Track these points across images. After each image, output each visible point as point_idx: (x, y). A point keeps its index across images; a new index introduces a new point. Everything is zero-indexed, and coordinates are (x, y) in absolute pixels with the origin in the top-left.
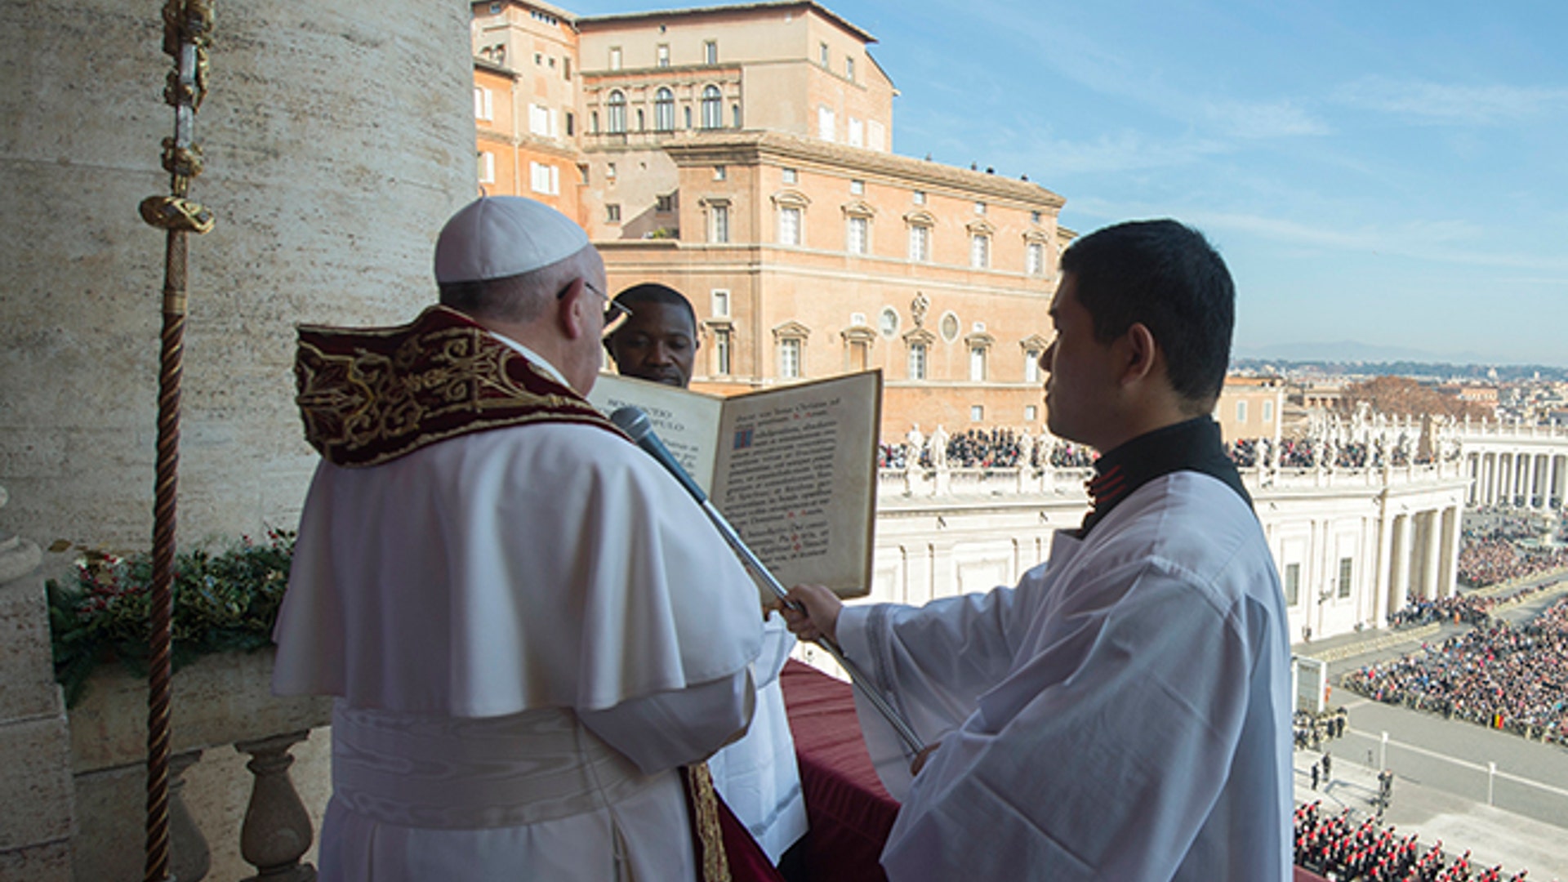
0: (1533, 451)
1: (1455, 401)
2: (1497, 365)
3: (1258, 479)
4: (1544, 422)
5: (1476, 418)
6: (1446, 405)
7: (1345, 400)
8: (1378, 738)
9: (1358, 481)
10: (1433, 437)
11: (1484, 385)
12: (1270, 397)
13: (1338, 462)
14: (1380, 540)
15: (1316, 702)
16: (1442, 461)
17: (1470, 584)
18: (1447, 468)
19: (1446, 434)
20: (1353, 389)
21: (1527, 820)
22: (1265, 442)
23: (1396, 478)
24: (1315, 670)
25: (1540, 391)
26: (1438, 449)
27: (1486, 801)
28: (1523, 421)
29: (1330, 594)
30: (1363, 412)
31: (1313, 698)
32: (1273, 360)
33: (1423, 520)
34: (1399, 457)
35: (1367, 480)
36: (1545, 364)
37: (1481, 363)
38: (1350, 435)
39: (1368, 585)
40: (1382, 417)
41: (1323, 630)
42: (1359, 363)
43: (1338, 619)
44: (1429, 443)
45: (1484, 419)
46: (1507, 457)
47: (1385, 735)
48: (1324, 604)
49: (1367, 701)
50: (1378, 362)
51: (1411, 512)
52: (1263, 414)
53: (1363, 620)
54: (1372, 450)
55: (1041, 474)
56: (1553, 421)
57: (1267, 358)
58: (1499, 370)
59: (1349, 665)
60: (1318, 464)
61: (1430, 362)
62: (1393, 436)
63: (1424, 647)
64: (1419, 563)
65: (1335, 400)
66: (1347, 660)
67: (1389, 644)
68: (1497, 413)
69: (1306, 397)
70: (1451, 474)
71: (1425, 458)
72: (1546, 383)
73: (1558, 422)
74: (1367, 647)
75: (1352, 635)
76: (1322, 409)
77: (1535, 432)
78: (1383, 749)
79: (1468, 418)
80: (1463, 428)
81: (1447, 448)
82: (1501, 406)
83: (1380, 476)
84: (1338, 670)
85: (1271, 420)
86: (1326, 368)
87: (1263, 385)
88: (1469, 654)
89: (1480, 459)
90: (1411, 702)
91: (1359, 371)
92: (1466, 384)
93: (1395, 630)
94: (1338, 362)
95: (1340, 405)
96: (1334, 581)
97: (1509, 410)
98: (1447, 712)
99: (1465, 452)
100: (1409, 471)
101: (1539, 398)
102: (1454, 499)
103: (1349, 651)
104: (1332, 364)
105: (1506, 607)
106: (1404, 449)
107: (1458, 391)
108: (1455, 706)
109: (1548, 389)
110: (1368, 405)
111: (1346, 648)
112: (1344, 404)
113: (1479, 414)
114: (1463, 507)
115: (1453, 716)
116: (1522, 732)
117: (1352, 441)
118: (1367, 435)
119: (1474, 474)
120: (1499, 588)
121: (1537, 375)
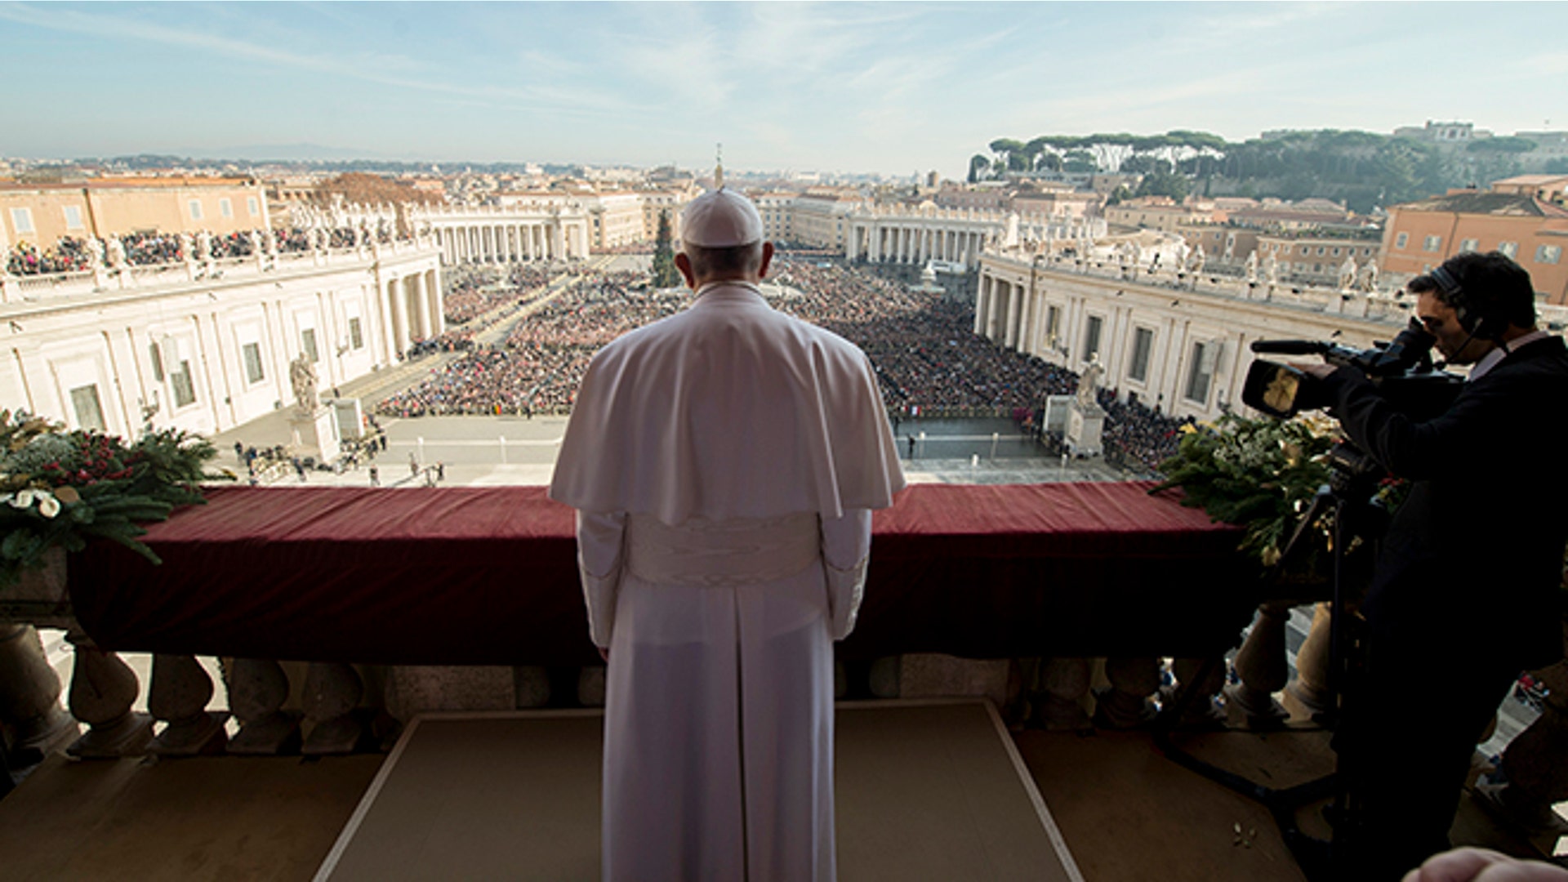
0: (480, 224)
1: (413, 191)
2: (439, 161)
3: (258, 265)
4: (483, 204)
5: (434, 203)
6: (407, 193)
7: (318, 194)
8: (414, 443)
9: (352, 258)
10: (407, 220)
11: (432, 178)
12: (252, 194)
13: (331, 245)
14: (379, 300)
15: (357, 430)
16: (418, 236)
17: (454, 322)
18: (423, 242)
19: (416, 217)
20: (325, 184)
21: (531, 467)
22: (259, 232)
23: (383, 253)
24: (352, 406)
25: (474, 181)
26: (413, 228)
27: (501, 462)
28: (468, 203)
29: (347, 348)
30: (339, 203)
31: (353, 427)
32: (235, 159)
33: (412, 282)
34: (383, 237)
35: (359, 256)
36: (473, 161)
37: (425, 161)
38: (335, 222)
39: (377, 336)
40: (356, 205)
41: (346, 376)
42: (321, 162)
43: (358, 365)
44: (405, 226)
45: (440, 204)
46: (462, 230)
47: (421, 440)
48: (342, 356)
49: (397, 420)
50: (338, 161)
51: (401, 277)
52: (249, 209)
53: (378, 362)
54: (359, 234)
55: (118, 273)
56: (490, 202)
57: (227, 158)
58: (440, 167)
59: (376, 398)
60: (314, 248)
61: (384, 161)
62: (372, 219)
63: (433, 371)
64: (414, 314)
65: (309, 195)
66: (372, 394)
67: (404, 376)
68: (448, 198)
69: (281, 193)
70: (427, 246)
71: (404, 235)
72: (477, 175)
73: (494, 202)
74: (387, 381)
75: (370, 375)
76: (299, 202)
77: (479, 211)
78: (421, 449)
79: (427, 203)
80: (424, 211)
81: (420, 226)
82: (448, 193)
83: (370, 252)
84: (368, 402)
85: (257, 214)
86: (292, 167)
87: (243, 184)
88: (466, 371)
89: (443, 233)
90: (432, 413)
91: (322, 168)
92: (418, 177)
93: (406, 364)
94: (300, 162)
95: (314, 197)
96: (347, 337)
97: (455, 196)
98: (461, 412)
99: (433, 229)
100: (392, 246)
101: (475, 186)
102: (431, 264)
103: (374, 387)
104: (294, 163)
105: (484, 334)
106: (385, 230)
107: (413, 183)
108: (464, 407)
109: (479, 179)
110: (341, 197)
111: (370, 385)
112: (319, 196)
113: (435, 200)
114: (438, 269)
115: (465, 414)
116: (514, 412)
117: (338, 227)
118: (349, 221)
119: (440, 243)
120: (476, 322)
121: (469, 170)
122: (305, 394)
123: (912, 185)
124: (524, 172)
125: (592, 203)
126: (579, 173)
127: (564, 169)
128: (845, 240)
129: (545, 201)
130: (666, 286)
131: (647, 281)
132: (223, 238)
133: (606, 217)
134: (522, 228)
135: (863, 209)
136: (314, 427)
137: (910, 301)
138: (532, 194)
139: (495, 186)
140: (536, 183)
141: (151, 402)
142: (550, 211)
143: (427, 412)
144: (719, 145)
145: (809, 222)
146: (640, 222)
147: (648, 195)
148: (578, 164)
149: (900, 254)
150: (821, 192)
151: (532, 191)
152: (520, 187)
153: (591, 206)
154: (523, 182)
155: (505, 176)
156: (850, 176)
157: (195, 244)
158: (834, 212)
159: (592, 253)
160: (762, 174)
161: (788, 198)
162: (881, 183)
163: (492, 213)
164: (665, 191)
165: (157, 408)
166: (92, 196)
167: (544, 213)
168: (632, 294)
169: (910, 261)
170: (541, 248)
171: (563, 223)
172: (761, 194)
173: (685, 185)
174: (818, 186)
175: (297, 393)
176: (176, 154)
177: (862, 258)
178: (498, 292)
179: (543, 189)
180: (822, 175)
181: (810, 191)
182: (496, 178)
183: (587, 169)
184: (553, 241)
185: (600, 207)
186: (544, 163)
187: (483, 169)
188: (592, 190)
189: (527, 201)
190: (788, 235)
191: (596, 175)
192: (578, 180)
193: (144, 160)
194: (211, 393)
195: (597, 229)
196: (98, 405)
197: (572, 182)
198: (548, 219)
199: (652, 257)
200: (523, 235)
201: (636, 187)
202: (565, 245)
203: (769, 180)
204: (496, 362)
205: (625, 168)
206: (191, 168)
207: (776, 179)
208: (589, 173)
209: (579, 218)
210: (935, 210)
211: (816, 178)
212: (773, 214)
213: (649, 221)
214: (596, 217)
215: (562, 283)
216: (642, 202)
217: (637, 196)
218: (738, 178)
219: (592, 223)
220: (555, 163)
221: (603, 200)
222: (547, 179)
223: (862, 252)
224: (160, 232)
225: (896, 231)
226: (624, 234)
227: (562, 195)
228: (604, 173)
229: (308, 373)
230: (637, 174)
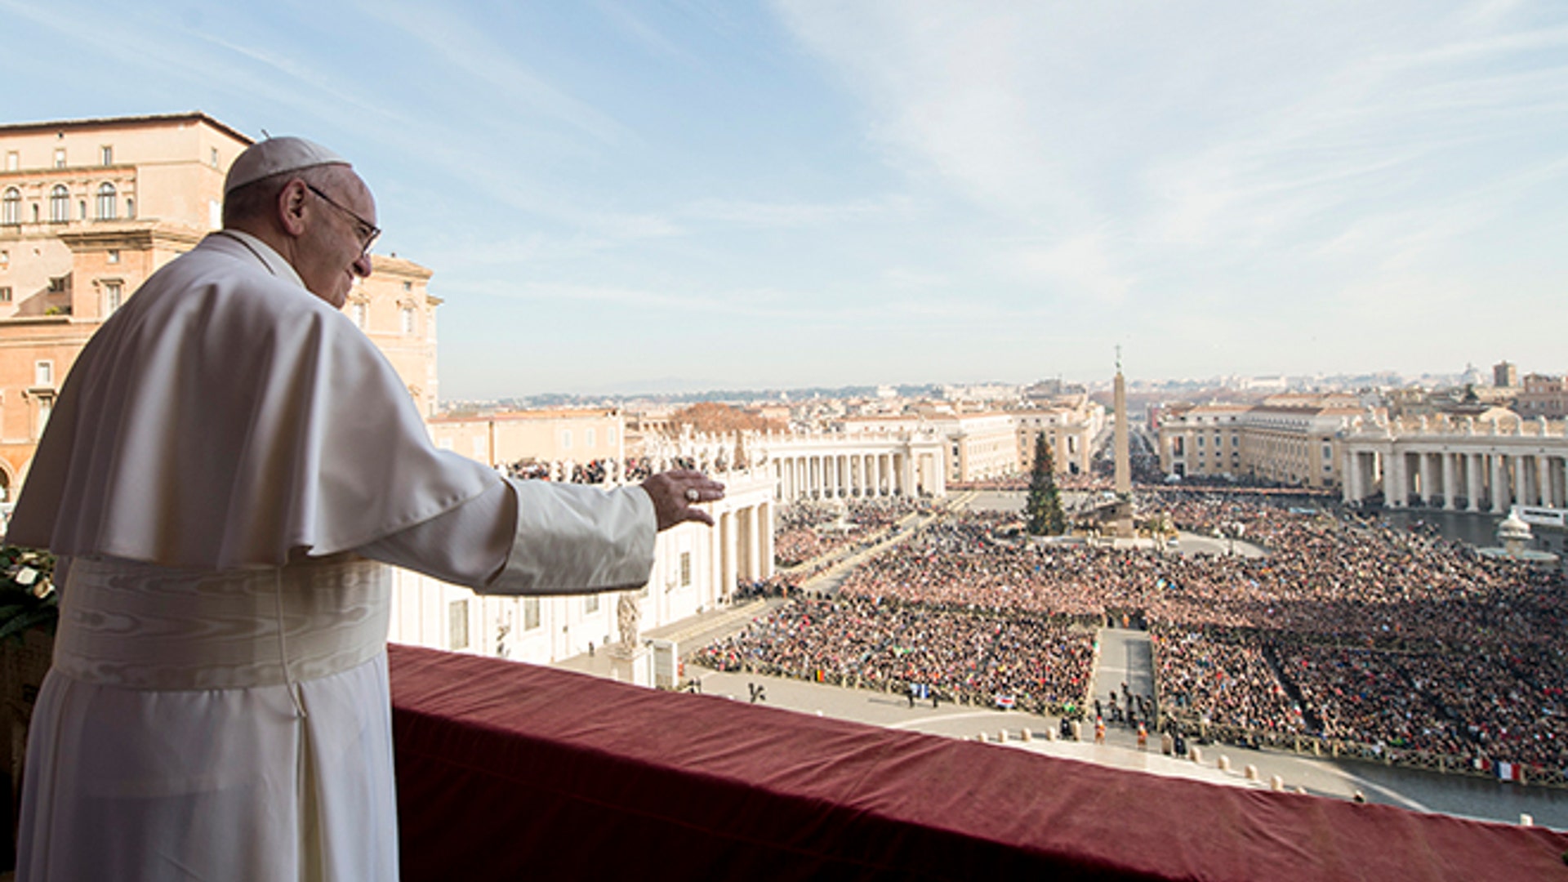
0: (821, 454)
1: (758, 419)
2: (788, 388)
4: (827, 431)
5: (776, 431)
7: (672, 424)
10: (745, 448)
11: (778, 406)
12: (612, 425)
14: (710, 535)
15: (671, 678)
16: (754, 466)
17: (784, 564)
18: (758, 472)
19: (754, 445)
20: (679, 415)
22: (612, 461)
24: (668, 650)
25: (821, 407)
26: (750, 457)
28: (811, 431)
29: (675, 584)
30: (688, 433)
31: (668, 674)
32: (611, 395)
33: (744, 515)
34: (720, 466)
36: (823, 386)
37: (773, 389)
38: (680, 450)
39: (705, 573)
40: (703, 435)
41: (671, 615)
42: (680, 394)
43: (683, 604)
44: (742, 454)
45: (782, 432)
46: (802, 460)
48: (671, 593)
49: (713, 672)
50: (695, 393)
51: (734, 510)
52: (609, 438)
53: (703, 603)
56: (834, 429)
57: (607, 394)
58: (789, 394)
59: (695, 644)
61: (736, 390)
62: (713, 449)
63: (755, 620)
64: (743, 552)
65: (664, 426)
66: (692, 639)
67: (727, 621)
68: (792, 426)
69: (641, 424)
70: (762, 476)
71: (741, 465)
72: (825, 401)
73: (838, 430)
74: (708, 625)
75: (693, 617)
76: (654, 432)
77: (821, 439)
79: (769, 431)
80: (767, 439)
81: (757, 457)
82: (793, 421)
84: (686, 649)
85: (615, 443)
86: (654, 400)
87: (606, 415)
88: (790, 622)
89: (782, 462)
90: (749, 669)
91: (681, 400)
92: (764, 406)
93: (729, 609)
94: (663, 395)
95: (669, 428)
96: (676, 573)
97: (800, 423)
98: (779, 673)
99: (771, 458)
100: (728, 475)
101: (821, 412)
102: (766, 496)
103: (695, 631)
104: (659, 396)
105: (815, 580)
106: (724, 459)
107: (759, 411)
108: (784, 667)
109: (826, 405)
110: (691, 426)
111: (691, 629)
112: (672, 427)
113: (778, 427)
114: (772, 504)
115: (784, 676)
116: (838, 682)
117: (681, 456)
118: (693, 450)
119: (779, 475)
120: (808, 565)
121: (817, 395)
122: (628, 629)
123: (1463, 387)
124: (875, 395)
125: (950, 427)
126: (938, 393)
127: (921, 390)
128: (1339, 473)
129: (894, 426)
130: (1046, 534)
131: (1019, 525)
132: (585, 467)
133: (967, 445)
134: (866, 458)
135: (1368, 424)
136: (631, 668)
137: (1479, 572)
138: (880, 419)
139: (842, 412)
140: (888, 406)
141: (505, 623)
142: (900, 438)
143: (744, 668)
144: (1118, 348)
145: (1272, 446)
146: (1014, 449)
147: (1023, 416)
148: (937, 383)
149: (1449, 496)
150: (1289, 403)
151: (881, 415)
152: (869, 412)
153: (949, 432)
154: (873, 407)
155: (854, 401)
156: (1341, 379)
157: (560, 471)
158: (1314, 430)
159: (948, 488)
160: (1191, 383)
161: (1233, 413)
162: (1401, 387)
163: (835, 441)
164: (1045, 410)
165: (508, 628)
166: (495, 427)
167: (894, 441)
168: (999, 542)
169: (1473, 507)
170: (888, 482)
171: (914, 452)
172: (1188, 409)
173: (1074, 403)
174: (1285, 394)
175: (621, 628)
176: (568, 392)
177: (1374, 504)
178: (835, 532)
179: (896, 413)
180: (1289, 379)
181: (1268, 402)
182: (844, 403)
183: (948, 388)
184: (902, 473)
185: (959, 432)
186: (898, 385)
187: (831, 394)
188: (952, 412)
189: (874, 426)
190: (1236, 465)
191: (960, 394)
192: (935, 402)
193: (545, 399)
194: (553, 619)
195: (956, 459)
196: (466, 620)
197: (929, 404)
198: (898, 447)
199: (1027, 494)
200: (867, 466)
201: (1008, 407)
202: (916, 479)
203: (1202, 390)
204: (825, 616)
205: (995, 385)
206: (577, 404)
207: (1213, 389)
208: (950, 392)
209: (934, 446)
210: (1515, 423)
211: (1282, 384)
212: (1210, 437)
213: (1024, 449)
214: (955, 444)
215: (910, 524)
216: (1015, 425)
217: (1009, 417)
218: (1155, 390)
219: (951, 452)
220: (911, 384)
221: (964, 424)
222: (900, 401)
223: (1373, 492)
224: (538, 460)
225: (1436, 459)
226: (990, 465)
227: (915, 418)
228: (968, 392)
229: (633, 607)
230: (1010, 391)
